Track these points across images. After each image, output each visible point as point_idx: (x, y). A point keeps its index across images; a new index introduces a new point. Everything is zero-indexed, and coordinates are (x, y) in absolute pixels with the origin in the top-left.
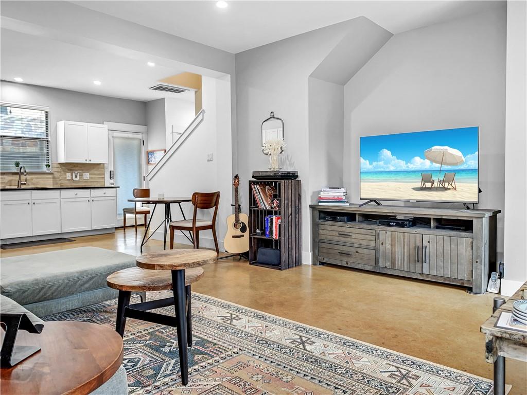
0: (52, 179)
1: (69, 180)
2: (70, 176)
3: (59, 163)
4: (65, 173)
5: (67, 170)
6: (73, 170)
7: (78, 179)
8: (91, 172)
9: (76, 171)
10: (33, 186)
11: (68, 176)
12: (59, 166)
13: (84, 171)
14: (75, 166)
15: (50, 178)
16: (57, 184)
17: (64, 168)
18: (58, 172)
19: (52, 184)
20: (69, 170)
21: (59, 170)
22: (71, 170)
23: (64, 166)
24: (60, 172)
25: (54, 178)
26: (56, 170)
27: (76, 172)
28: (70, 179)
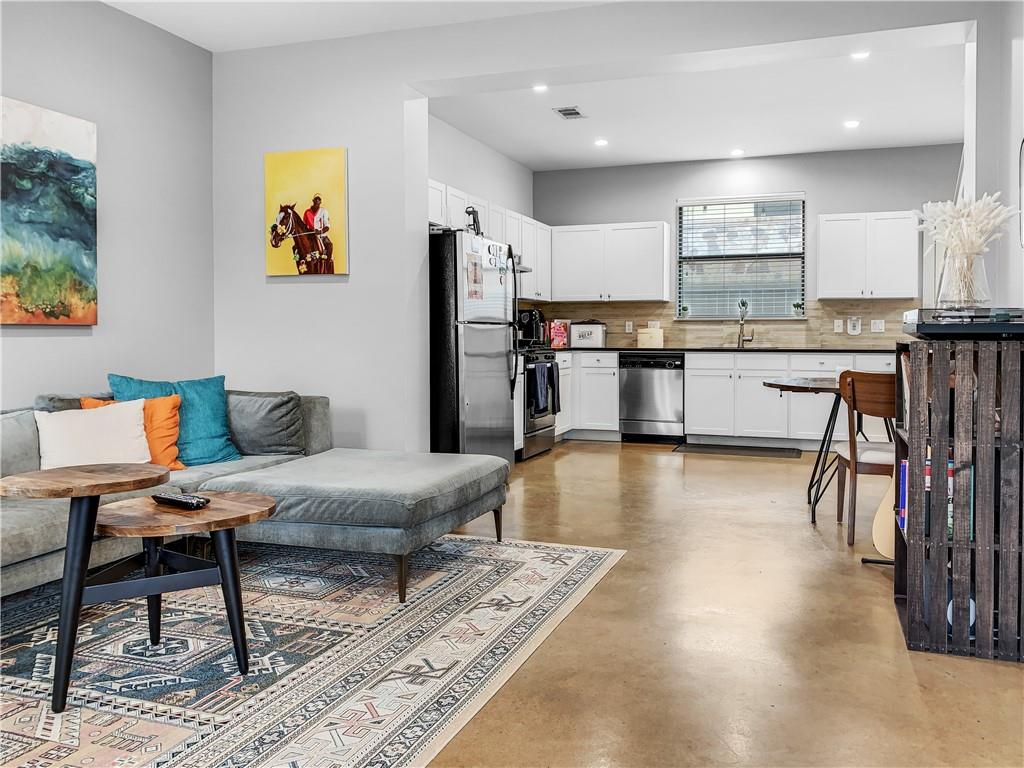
0: (804, 333)
1: (839, 334)
2: (842, 326)
3: (820, 300)
4: (832, 318)
5: (835, 314)
6: (847, 314)
7: (858, 331)
8: (888, 317)
9: (854, 314)
10: (768, 345)
11: (838, 326)
12: (819, 305)
13: (872, 316)
14: (852, 305)
15: (801, 330)
16: (814, 341)
17: (828, 309)
18: (817, 317)
19: (804, 341)
20: (839, 313)
21: (820, 314)
22: (843, 313)
23: (828, 306)
24: (822, 318)
25: (809, 330)
26: (814, 313)
27: (854, 318)
28: (841, 331)
